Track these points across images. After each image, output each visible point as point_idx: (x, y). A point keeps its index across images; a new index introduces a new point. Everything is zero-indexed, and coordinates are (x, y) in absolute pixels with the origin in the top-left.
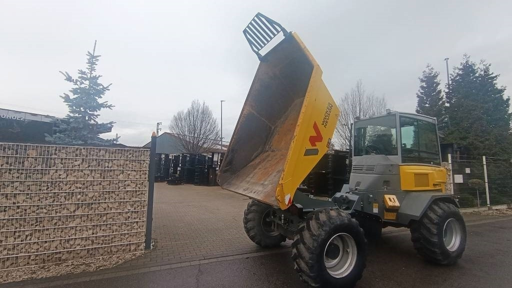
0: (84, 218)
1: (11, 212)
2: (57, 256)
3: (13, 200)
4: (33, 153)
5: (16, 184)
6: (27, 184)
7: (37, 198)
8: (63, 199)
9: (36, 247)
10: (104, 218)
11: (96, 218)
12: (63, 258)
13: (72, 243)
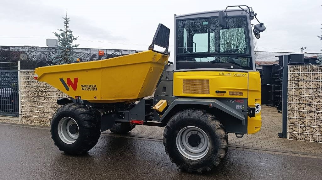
0: (47, 104)
1: (27, 99)
2: (41, 119)
3: (28, 94)
4: (31, 74)
5: (28, 87)
6: (30, 87)
7: (33, 94)
8: (40, 95)
9: (34, 114)
10: (53, 105)
11: (51, 104)
12: (42, 120)
13: (44, 114)
